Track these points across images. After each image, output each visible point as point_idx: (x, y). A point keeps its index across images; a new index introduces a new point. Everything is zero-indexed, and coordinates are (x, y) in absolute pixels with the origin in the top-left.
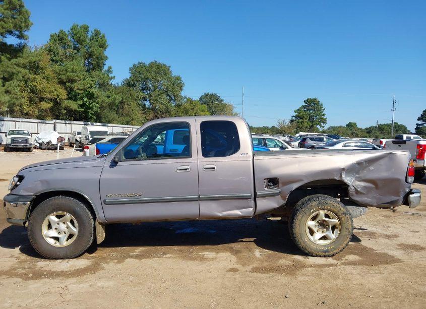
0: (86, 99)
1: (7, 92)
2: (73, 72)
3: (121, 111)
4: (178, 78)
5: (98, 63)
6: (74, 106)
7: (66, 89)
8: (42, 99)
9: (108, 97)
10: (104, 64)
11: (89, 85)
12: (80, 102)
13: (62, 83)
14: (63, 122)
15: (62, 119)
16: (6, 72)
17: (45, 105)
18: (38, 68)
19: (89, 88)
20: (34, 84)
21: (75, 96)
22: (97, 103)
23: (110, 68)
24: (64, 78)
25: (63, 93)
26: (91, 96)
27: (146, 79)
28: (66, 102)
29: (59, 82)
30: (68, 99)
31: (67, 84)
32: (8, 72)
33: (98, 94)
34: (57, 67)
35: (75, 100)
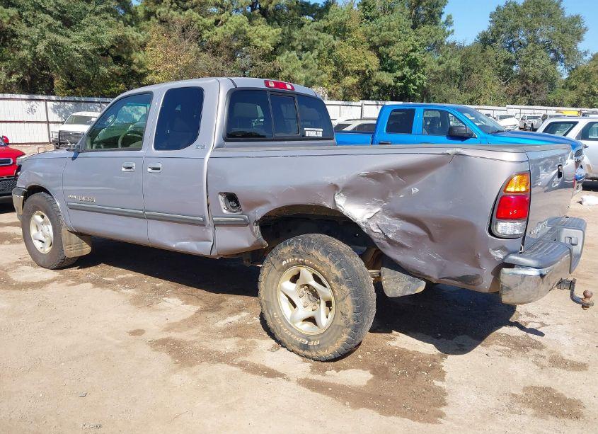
0: (407, 69)
1: (305, 67)
2: (389, 30)
3: (465, 84)
4: (576, 19)
5: (430, 12)
6: (388, 79)
7: (379, 56)
8: (346, 74)
9: (440, 63)
10: (442, 13)
11: (411, 48)
12: (399, 74)
13: (374, 48)
14: (374, 102)
15: (373, 100)
16: (305, 41)
17: (350, 81)
18: (344, 30)
19: (412, 51)
20: (339, 52)
21: (391, 65)
22: (423, 73)
23: (450, 17)
24: (376, 39)
25: (373, 61)
26: (413, 64)
27: (515, 28)
28: (378, 74)
29: (371, 47)
30: (382, 70)
31: (380, 49)
32: (309, 40)
33: (425, 60)
34: (368, 27)
35: (391, 71)
